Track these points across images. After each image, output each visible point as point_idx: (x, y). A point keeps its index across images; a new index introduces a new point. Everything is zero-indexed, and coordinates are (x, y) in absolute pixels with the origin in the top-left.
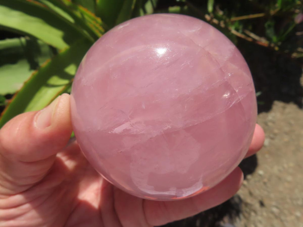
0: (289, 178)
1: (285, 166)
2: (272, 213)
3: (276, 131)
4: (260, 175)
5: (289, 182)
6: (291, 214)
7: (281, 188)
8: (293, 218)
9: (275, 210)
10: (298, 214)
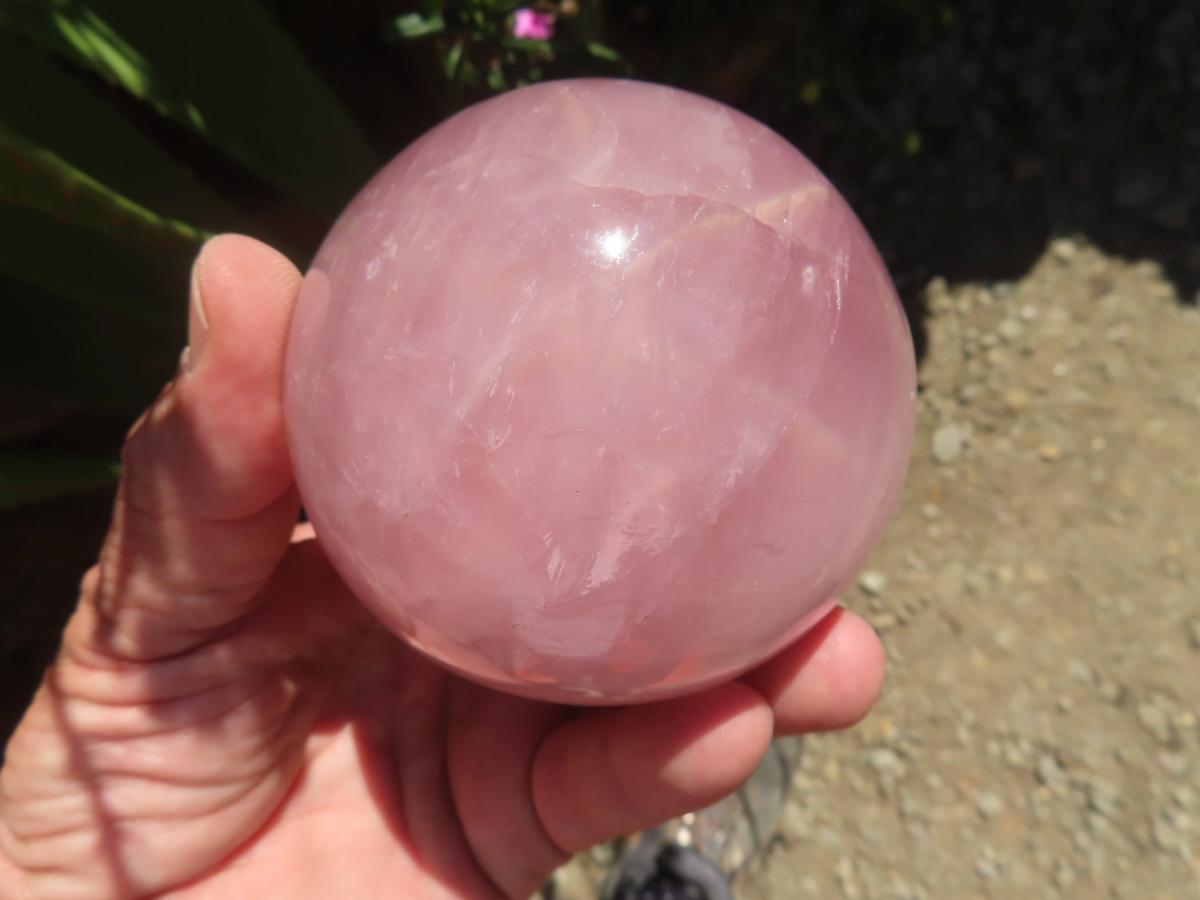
0: (1006, 636)
1: (1006, 573)
2: (871, 771)
3: (1016, 398)
4: (867, 592)
5: (997, 654)
6: (960, 796)
7: (946, 674)
8: (962, 812)
9: (884, 759)
10: (992, 803)
